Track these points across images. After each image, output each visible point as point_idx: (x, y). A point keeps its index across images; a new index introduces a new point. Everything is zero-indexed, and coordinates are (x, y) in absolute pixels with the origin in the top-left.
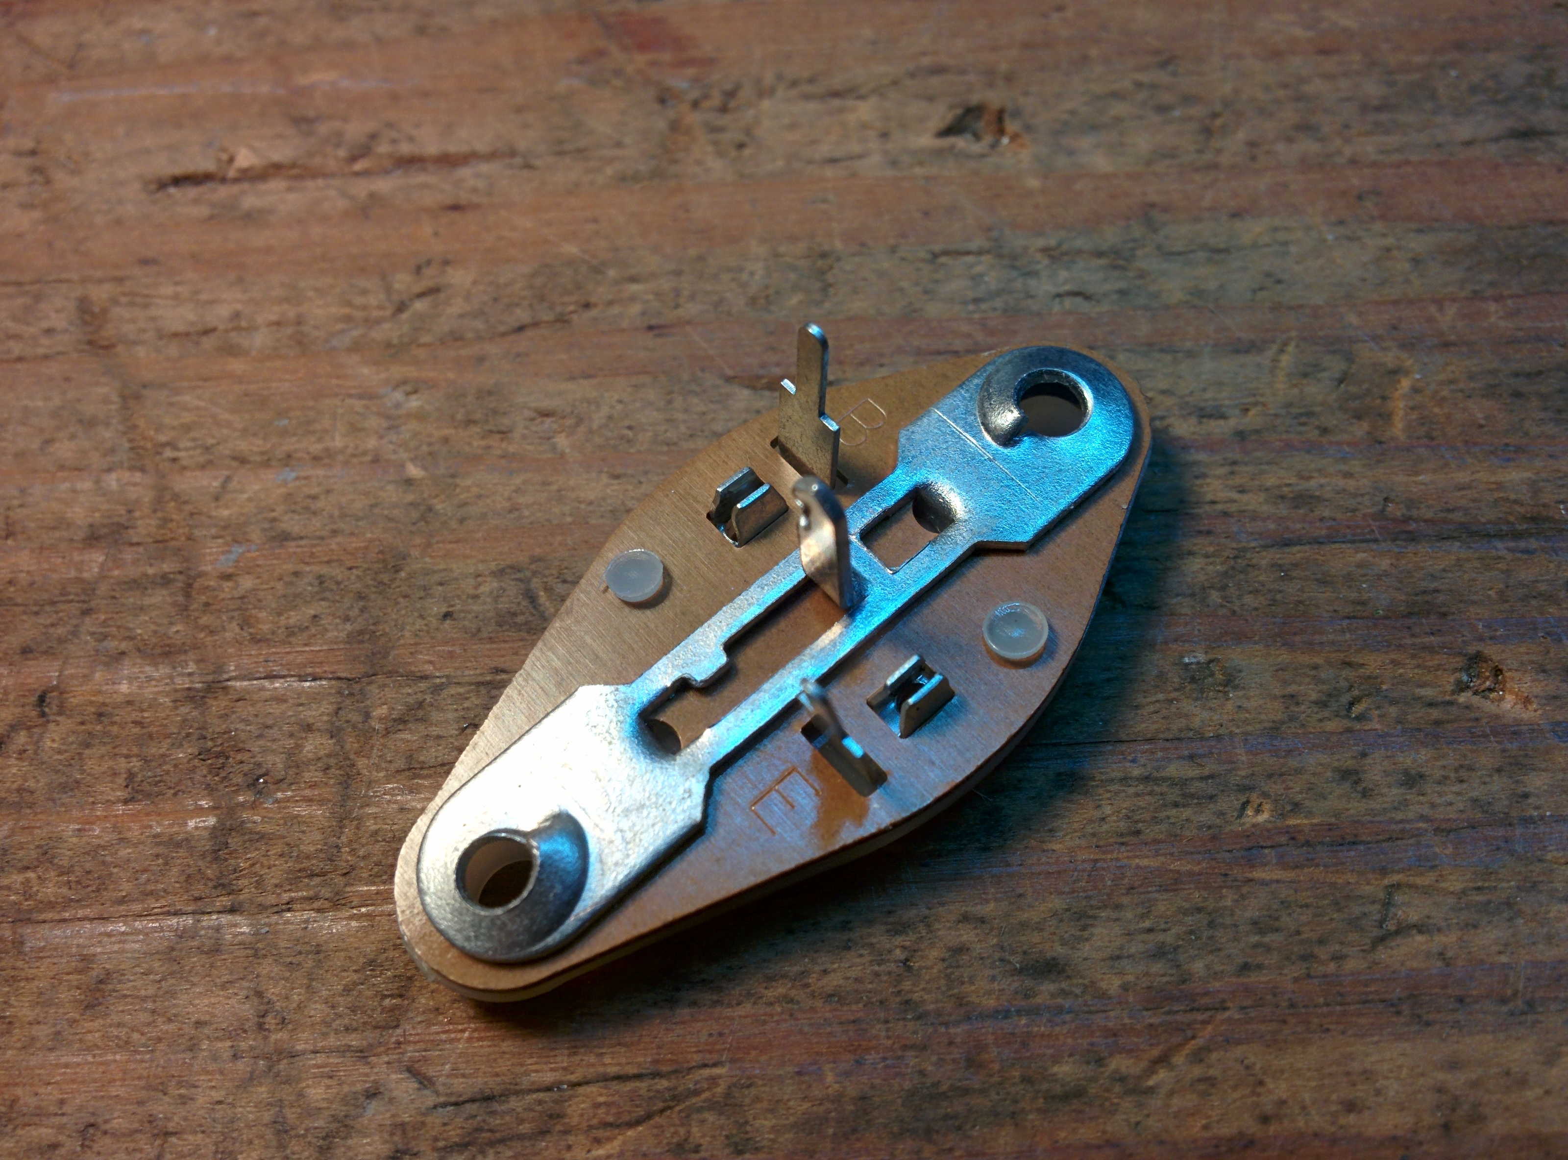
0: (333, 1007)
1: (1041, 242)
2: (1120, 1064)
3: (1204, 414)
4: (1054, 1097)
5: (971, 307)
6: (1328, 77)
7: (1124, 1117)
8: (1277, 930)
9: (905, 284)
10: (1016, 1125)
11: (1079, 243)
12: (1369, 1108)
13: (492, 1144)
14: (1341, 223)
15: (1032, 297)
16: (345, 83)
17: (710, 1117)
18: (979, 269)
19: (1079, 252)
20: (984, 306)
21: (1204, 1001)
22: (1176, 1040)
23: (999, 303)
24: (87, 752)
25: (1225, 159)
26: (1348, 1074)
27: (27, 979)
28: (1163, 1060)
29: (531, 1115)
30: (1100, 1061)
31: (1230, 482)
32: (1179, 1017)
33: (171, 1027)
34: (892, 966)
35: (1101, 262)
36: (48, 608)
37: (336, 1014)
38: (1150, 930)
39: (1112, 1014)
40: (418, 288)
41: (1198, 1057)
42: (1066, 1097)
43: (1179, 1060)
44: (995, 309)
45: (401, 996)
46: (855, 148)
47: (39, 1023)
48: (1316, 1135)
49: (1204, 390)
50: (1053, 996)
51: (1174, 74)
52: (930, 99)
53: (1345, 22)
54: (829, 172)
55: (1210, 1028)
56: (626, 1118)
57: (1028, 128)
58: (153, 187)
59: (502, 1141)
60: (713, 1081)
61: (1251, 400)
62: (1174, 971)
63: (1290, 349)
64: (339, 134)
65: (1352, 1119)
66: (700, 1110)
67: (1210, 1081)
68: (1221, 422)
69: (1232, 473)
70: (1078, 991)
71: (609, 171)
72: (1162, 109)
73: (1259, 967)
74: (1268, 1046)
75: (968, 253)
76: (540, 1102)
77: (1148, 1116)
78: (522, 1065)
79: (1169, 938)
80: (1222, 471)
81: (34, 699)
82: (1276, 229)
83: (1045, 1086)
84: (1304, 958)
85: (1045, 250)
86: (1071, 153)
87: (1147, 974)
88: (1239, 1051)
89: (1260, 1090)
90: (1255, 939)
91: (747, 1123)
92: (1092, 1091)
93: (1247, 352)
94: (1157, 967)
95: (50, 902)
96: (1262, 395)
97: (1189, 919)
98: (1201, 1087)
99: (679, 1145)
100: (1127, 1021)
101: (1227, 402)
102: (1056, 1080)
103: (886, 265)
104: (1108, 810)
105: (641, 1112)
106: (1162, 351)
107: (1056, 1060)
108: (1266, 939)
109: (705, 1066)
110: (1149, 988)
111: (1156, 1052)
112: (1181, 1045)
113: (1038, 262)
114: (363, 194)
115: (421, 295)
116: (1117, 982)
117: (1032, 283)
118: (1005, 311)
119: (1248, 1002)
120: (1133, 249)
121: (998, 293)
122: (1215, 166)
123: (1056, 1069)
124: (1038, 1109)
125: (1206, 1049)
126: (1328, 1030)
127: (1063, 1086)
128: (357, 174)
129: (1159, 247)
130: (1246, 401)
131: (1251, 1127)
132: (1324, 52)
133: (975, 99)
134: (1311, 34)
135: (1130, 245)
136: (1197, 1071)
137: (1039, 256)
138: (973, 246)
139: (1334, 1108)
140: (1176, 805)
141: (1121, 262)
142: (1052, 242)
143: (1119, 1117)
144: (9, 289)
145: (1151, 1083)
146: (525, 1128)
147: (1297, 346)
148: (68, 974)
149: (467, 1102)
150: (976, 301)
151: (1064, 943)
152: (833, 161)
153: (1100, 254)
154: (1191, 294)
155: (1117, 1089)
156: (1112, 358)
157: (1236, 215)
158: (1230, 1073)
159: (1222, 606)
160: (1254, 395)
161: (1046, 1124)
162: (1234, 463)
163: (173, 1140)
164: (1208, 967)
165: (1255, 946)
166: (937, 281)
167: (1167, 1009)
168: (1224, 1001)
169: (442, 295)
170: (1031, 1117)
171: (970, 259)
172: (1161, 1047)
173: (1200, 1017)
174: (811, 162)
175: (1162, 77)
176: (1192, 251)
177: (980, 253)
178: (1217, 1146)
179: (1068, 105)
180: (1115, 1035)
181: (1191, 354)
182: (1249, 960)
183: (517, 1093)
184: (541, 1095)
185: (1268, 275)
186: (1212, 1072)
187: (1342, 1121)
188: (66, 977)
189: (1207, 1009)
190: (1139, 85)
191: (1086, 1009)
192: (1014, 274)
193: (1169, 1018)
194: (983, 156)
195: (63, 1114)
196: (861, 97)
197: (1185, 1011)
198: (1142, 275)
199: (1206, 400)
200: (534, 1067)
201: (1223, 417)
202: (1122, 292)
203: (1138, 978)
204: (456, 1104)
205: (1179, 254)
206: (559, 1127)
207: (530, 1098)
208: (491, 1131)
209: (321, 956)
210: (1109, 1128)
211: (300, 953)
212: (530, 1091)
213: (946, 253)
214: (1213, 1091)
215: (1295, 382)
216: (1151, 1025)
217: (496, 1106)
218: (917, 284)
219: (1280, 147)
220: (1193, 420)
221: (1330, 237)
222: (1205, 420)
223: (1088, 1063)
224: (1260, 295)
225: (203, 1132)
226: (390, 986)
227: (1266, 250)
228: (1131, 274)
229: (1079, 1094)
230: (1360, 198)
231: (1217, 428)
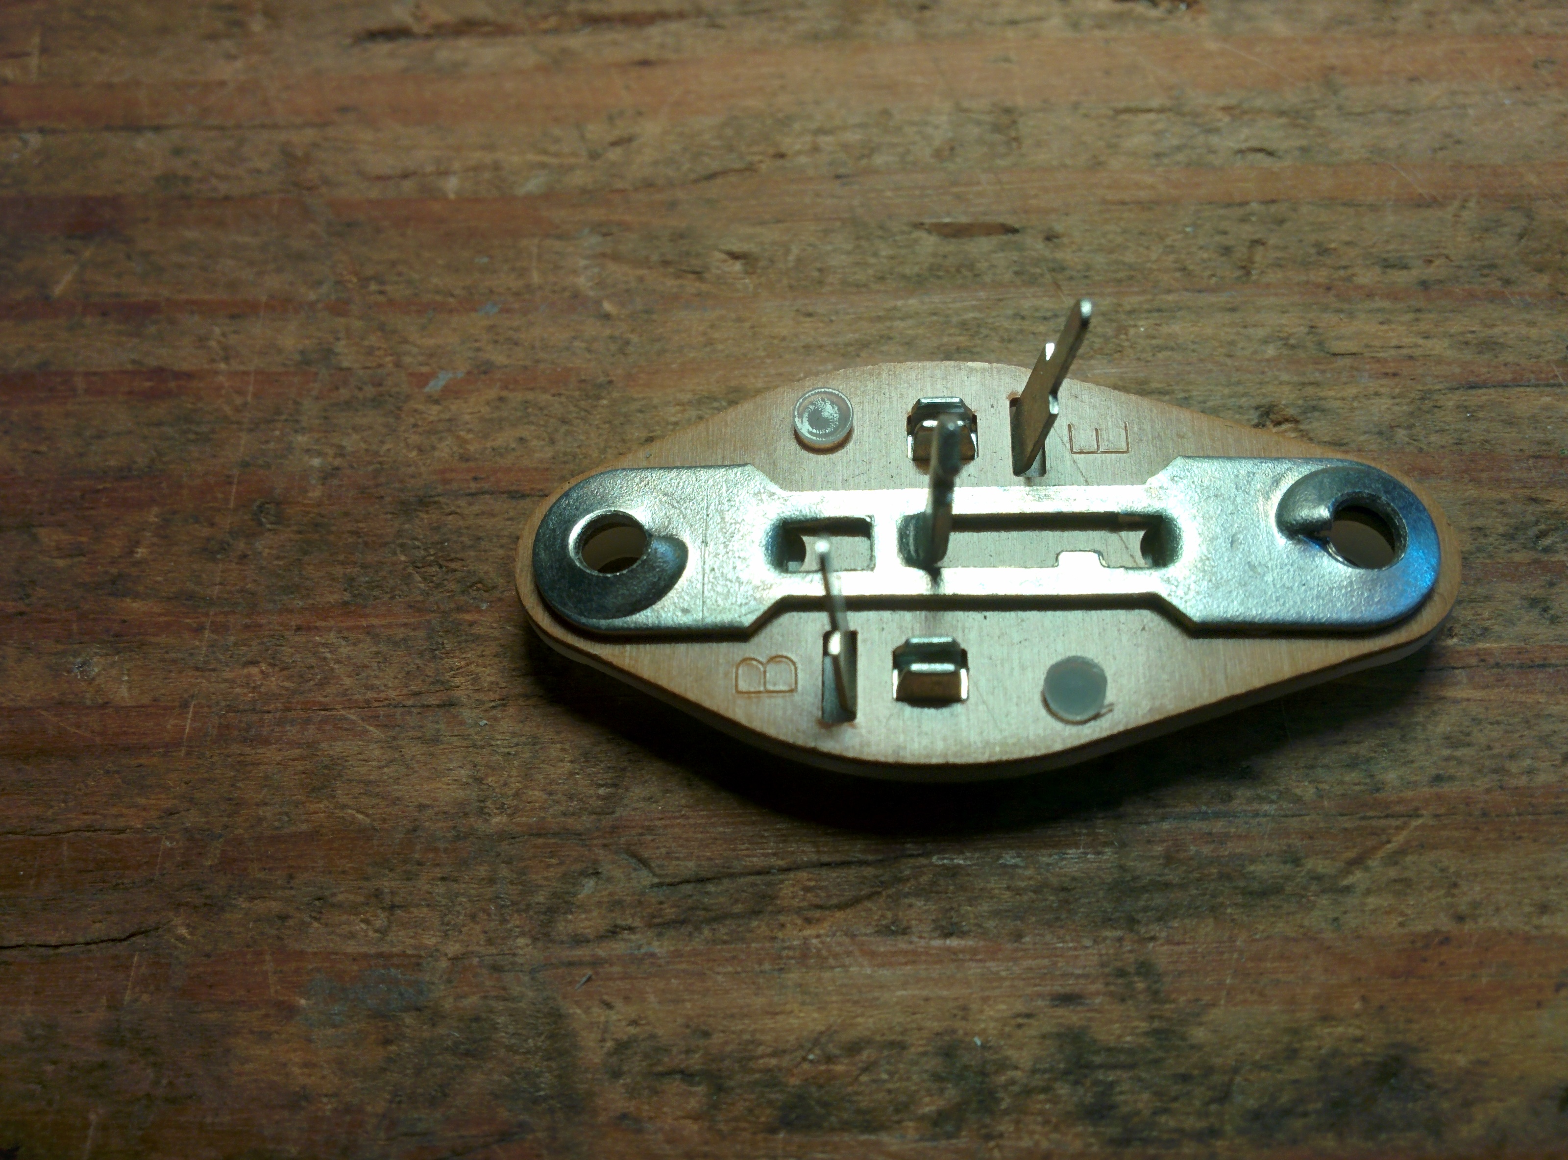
0: (551, 794)
1: (1222, 102)
2: (1316, 864)
3: (1387, 265)
4: (1251, 893)
5: (1154, 162)
7: (1320, 913)
8: (1469, 745)
9: (1088, 138)
10: (1215, 918)
11: (1259, 102)
12: (1561, 910)
13: (710, 921)
14: (1518, 88)
15: (1214, 152)
17: (918, 902)
18: (1159, 126)
19: (1260, 111)
20: (1166, 161)
21: (1398, 808)
22: (1370, 842)
23: (1180, 157)
24: (306, 558)
25: (1401, 27)
26: (1540, 878)
27: (253, 764)
28: (1358, 862)
29: (744, 895)
30: (1297, 862)
31: (1414, 328)
32: (1374, 823)
33: (395, 810)
35: (1283, 120)
36: (263, 426)
37: (553, 801)
39: (1307, 818)
40: (610, 138)
41: (1393, 859)
42: (1264, 894)
43: (1374, 863)
44: (1178, 163)
45: (614, 785)
46: (1035, 10)
47: (266, 804)
48: (1510, 933)
49: (1387, 242)
50: (1250, 800)
54: (1010, 33)
55: (1405, 833)
56: (835, 901)
58: (350, 41)
59: (715, 919)
61: (1435, 252)
62: (1368, 781)
63: (1472, 204)
65: (1545, 920)
66: (906, 896)
67: (1407, 882)
68: (1405, 272)
69: (1417, 320)
70: (1274, 797)
71: (794, 30)
73: (1451, 778)
74: (1462, 851)
75: (1150, 111)
76: (754, 885)
77: (1345, 913)
78: (734, 850)
80: (1406, 318)
82: (1454, 93)
83: (1242, 884)
84: (1495, 771)
85: (1226, 109)
86: (1249, 18)
87: (1341, 783)
88: (1433, 855)
89: (1456, 891)
90: (1446, 752)
91: (952, 909)
92: (1288, 889)
93: (1428, 206)
94: (1351, 776)
95: (274, 695)
96: (1445, 248)
98: (1398, 887)
99: (887, 927)
100: (1322, 825)
101: (1410, 254)
102: (1254, 878)
103: (1068, 121)
105: (848, 895)
106: (1344, 204)
107: (1253, 860)
108: (1458, 753)
110: (1343, 795)
111: (1351, 854)
112: (1375, 849)
113: (1220, 120)
114: (555, 50)
115: (614, 144)
116: (1311, 789)
117: (1214, 139)
118: (1188, 165)
119: (1443, 811)
120: (1312, 109)
121: (1179, 149)
122: (1393, 33)
123: (1252, 868)
124: (1236, 904)
125: (1402, 852)
126: (1520, 838)
127: (1260, 883)
128: (546, 32)
129: (1339, 108)
130: (1430, 252)
131: (1445, 923)
135: (1310, 105)
136: (1393, 873)
137: (1219, 115)
138: (1155, 103)
139: (1527, 909)
141: (1302, 121)
142: (1233, 102)
143: (1316, 913)
145: (1345, 882)
146: (738, 908)
147: (1478, 202)
148: (293, 760)
149: (682, 883)
150: (1158, 155)
152: (1013, 23)
153: (1282, 113)
154: (1372, 152)
155: (1314, 887)
156: (1295, 210)
157: (1413, 79)
158: (1426, 875)
159: (1409, 444)
160: (1437, 248)
161: (1245, 918)
162: (1419, 310)
163: (399, 912)
164: (1401, 778)
165: (1447, 759)
166: (1118, 136)
167: (1362, 815)
168: (1417, 809)
169: (635, 144)
170: (1229, 911)
171: (1152, 116)
172: (1356, 850)
173: (1394, 823)
174: (991, 23)
176: (1373, 112)
177: (1161, 110)
178: (1413, 942)
180: (1311, 838)
181: (1374, 209)
182: (1441, 772)
183: (730, 876)
184: (752, 878)
185: (1448, 135)
186: (1407, 874)
187: (1536, 921)
188: (291, 763)
189: (1403, 816)
191: (1282, 813)
192: (1196, 130)
193: (1363, 823)
194: (1161, 20)
195: (291, 888)
197: (1379, 817)
198: (1323, 133)
199: (1388, 252)
200: (745, 852)
201: (1405, 267)
202: (1304, 150)
203: (1332, 787)
204: (671, 884)
205: (1359, 114)
206: (771, 908)
207: (742, 880)
208: (706, 909)
209: (537, 747)
210: (1306, 923)
211: (517, 745)
212: (742, 875)
213: (1127, 110)
214: (1408, 891)
215: (1477, 236)
216: (1346, 829)
218: (1100, 138)
219: (1455, 17)
220: (1378, 269)
221: (1507, 102)
222: (1389, 270)
223: (1285, 862)
224: (1440, 155)
225: (428, 906)
226: (605, 776)
227: (1444, 112)
228: (1311, 132)
229: (1277, 890)
230: (1536, 66)
231: (1400, 277)
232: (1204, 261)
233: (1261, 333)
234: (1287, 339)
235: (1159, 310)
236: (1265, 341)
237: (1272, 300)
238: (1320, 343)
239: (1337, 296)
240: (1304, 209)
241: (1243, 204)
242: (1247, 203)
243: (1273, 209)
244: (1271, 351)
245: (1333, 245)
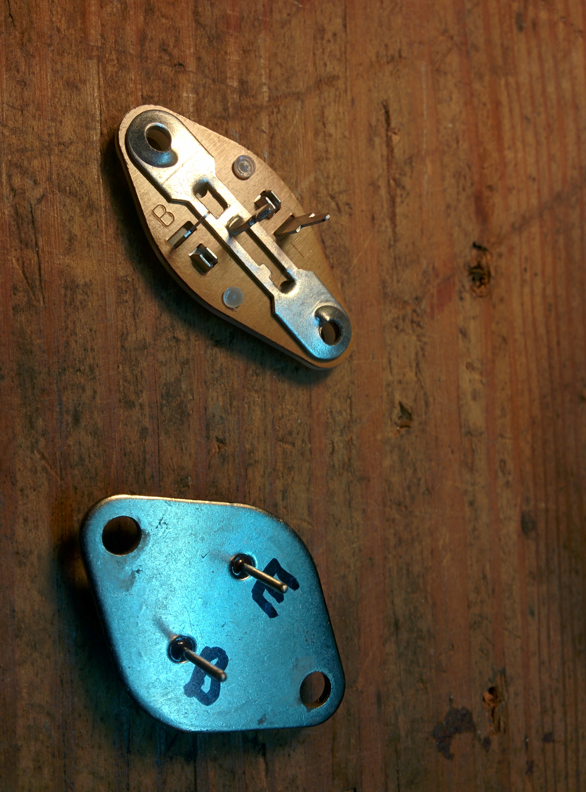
0: (66, 169)
1: (354, 438)
2: (42, 443)
3: (284, 492)
4: (31, 418)
5: (329, 410)
6: (422, 552)
7: (24, 442)
8: (89, 501)
9: (339, 386)
10: (21, 404)
11: (354, 451)
12: (25, 527)
13: (17, 223)
14: (360, 550)
15: (332, 433)
16: (426, 177)
17: (26, 299)
18: (344, 414)
19: (350, 452)
20: (329, 415)
21: (64, 473)
22: (50, 462)
23: (330, 420)
24: (161, 82)
25: (387, 509)
26: (37, 520)
27: (77, 61)
28: (43, 457)
29: (27, 237)
30: (43, 435)
32: (58, 464)
33: (60, 112)
34: (78, 365)
35: (346, 460)
36: (216, 66)
37: (64, 170)
38: (90, 457)
39: (60, 440)
40: (340, 203)
41: (44, 469)
42: (31, 422)
43: (43, 462)
44: (328, 419)
45: (70, 193)
46: (395, 371)
47: (62, 65)
48: (16, 507)
49: (294, 493)
50: (67, 421)
51: (424, 494)
52: (415, 400)
53: (445, 561)
54: (385, 360)
55: (54, 474)
56: (26, 270)
57: (402, 436)
58: (385, 103)
59: (18, 227)
60: (39, 301)
61: (289, 510)
62: (75, 463)
63: (309, 526)
64: (405, 175)
65: (21, 520)
66: (28, 296)
67: (36, 472)
68: (281, 498)
69: (261, 501)
70: (68, 429)
71: (387, 277)
72: (409, 488)
73: (76, 493)
74: (47, 494)
75: (351, 411)
76: (32, 241)
77: (24, 450)
78: (45, 235)
79: (87, 462)
80: (262, 497)
81: (181, 62)
82: (358, 526)
83: (35, 415)
84: (79, 509)
85: (351, 439)
86: (391, 452)
87: (74, 454)
88: (46, 483)
89: (32, 490)
90: (86, 493)
91: (24, 312)
92: (33, 432)
93: (309, 510)
94: (76, 458)
95: (105, 69)
96: (291, 514)
97: (93, 470)
98: (34, 469)
99: (16, 288)
100: (57, 445)
101: (289, 501)
102: (37, 419)
103: (346, 380)
104: (134, 445)
105: (28, 275)
106: (310, 479)
107: (44, 420)
108: (86, 497)
109: (44, 298)
110: (69, 454)
111: (46, 455)
112: (48, 463)
113: (347, 436)
114: (380, 184)
115: (337, 205)
116: (71, 443)
117: (338, 433)
118: (327, 423)
119: (63, 488)
120: (351, 472)
121: (334, 420)
122: (385, 505)
123: (41, 420)
124: (27, 412)
125: (47, 472)
126: (53, 515)
127: (35, 422)
128: (389, 181)
129: (352, 482)
130: (289, 508)
131: (20, 485)
132: (432, 552)
133: (415, 417)
134: (440, 547)
135: (353, 471)
136: (39, 468)
137: (349, 437)
138: (354, 413)
139: (25, 514)
140: (135, 470)
141: (346, 467)
142: (355, 442)
143: (24, 440)
144: (343, 49)
145: (35, 452)
146: (23, 235)
147: (310, 529)
148: (79, 75)
149: (32, 215)
150: (331, 412)
151: (86, 426)
152: (390, 362)
153: (349, 460)
154: (333, 492)
155: (34, 441)
156: (307, 461)
157: (364, 511)
158: (38, 480)
159: (209, 492)
160: (291, 511)
161: (21, 415)
162: (265, 502)
163: (20, 113)
164: (76, 475)
165: (83, 493)
166: (340, 398)
167: (61, 460)
168: (64, 480)
169: (337, 213)
170: (24, 410)
171: (349, 411)
172: (48, 457)
173: (58, 471)
174: (390, 354)
175: (422, 489)
176: (350, 494)
177: (351, 415)
178: (13, 473)
179: (411, 453)
180: (52, 441)
181: (308, 490)
182: (78, 490)
183: (35, 233)
184: (34, 241)
185: (340, 521)
186: (39, 474)
187: (21, 517)
188: (78, 75)
189: (61, 474)
190: (419, 480)
191: (62, 432)
192: (342, 427)
193: (58, 460)
194: (391, 420)
195: (29, 74)
196: (416, 374)
197: (60, 466)
198: (341, 475)
199: (289, 494)
200: (44, 239)
201: (283, 499)
202: (334, 466)
203: (72, 451)
204: (31, 211)
205: (349, 489)
206: (23, 246)
207: (33, 237)
208: (22, 223)
209: (85, 165)
210: (20, 436)
211: (86, 158)
212: (36, 237)
213: (351, 402)
214: (32, 473)
215: (296, 527)
216: (56, 454)
217: (30, 226)
218: (338, 391)
219: (392, 531)
220: (282, 488)
221: (354, 546)
222: (282, 493)
223: (43, 431)
224: (331, 517)
225: (23, 123)
226: (74, 189)
227: (350, 521)
228: (341, 470)
229: (32, 427)
230: (370, 559)
231: (279, 497)
232: (286, 425)
233: (255, 443)
234: (253, 453)
235: (265, 406)
236: (252, 444)
237: (269, 448)
238: (251, 465)
239: (271, 472)
240: (307, 464)
241: (310, 442)
242: (310, 443)
243: (308, 453)
244: (248, 446)
245: (292, 473)
